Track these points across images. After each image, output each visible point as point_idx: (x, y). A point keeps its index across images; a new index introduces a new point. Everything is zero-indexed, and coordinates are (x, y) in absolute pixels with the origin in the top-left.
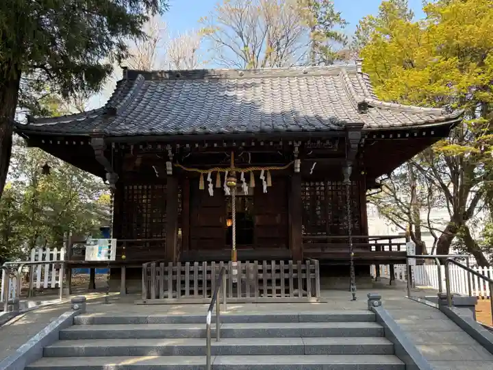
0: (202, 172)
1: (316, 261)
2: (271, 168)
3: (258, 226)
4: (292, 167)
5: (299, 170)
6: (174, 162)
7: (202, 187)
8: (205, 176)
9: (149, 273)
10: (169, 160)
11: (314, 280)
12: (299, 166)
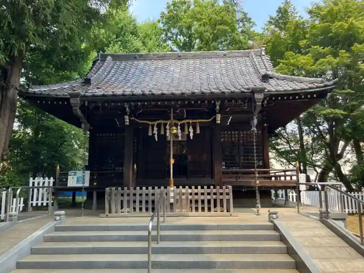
0: (150, 123)
1: (230, 187)
2: (200, 121)
3: (190, 162)
4: (215, 120)
5: (219, 122)
6: (130, 116)
7: (150, 134)
8: (153, 126)
9: (110, 195)
10: (126, 115)
11: (228, 201)
12: (219, 119)
